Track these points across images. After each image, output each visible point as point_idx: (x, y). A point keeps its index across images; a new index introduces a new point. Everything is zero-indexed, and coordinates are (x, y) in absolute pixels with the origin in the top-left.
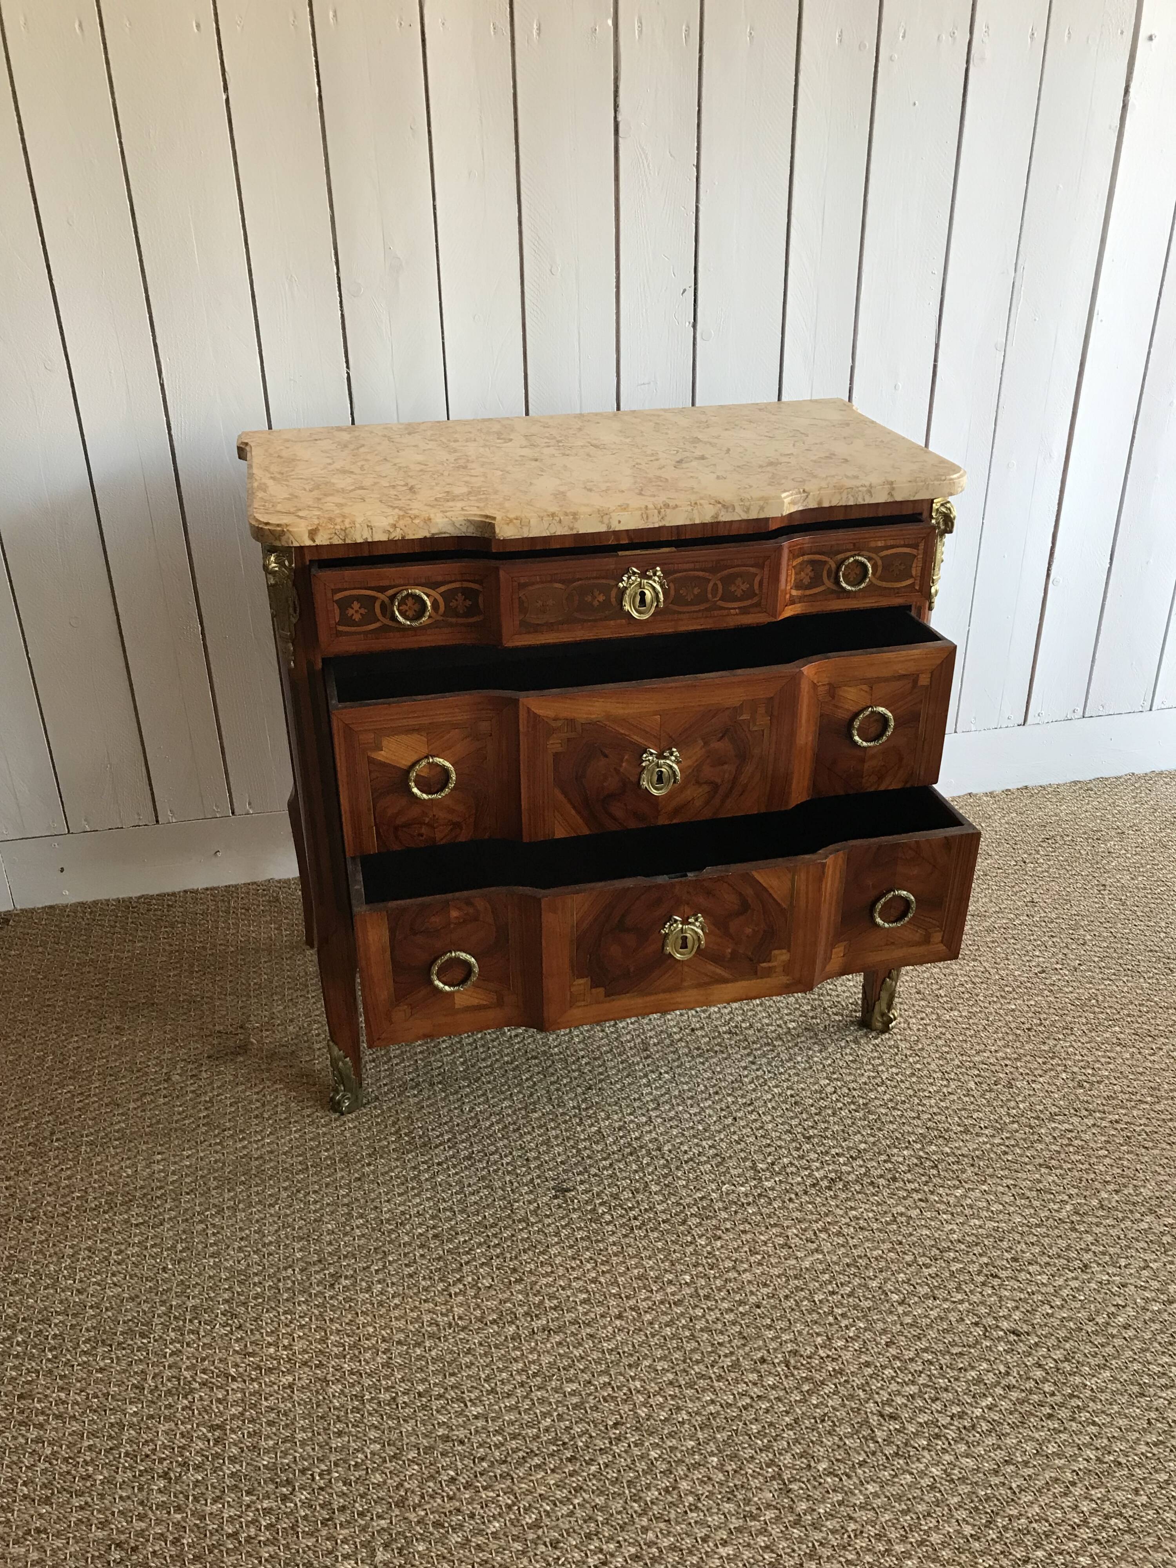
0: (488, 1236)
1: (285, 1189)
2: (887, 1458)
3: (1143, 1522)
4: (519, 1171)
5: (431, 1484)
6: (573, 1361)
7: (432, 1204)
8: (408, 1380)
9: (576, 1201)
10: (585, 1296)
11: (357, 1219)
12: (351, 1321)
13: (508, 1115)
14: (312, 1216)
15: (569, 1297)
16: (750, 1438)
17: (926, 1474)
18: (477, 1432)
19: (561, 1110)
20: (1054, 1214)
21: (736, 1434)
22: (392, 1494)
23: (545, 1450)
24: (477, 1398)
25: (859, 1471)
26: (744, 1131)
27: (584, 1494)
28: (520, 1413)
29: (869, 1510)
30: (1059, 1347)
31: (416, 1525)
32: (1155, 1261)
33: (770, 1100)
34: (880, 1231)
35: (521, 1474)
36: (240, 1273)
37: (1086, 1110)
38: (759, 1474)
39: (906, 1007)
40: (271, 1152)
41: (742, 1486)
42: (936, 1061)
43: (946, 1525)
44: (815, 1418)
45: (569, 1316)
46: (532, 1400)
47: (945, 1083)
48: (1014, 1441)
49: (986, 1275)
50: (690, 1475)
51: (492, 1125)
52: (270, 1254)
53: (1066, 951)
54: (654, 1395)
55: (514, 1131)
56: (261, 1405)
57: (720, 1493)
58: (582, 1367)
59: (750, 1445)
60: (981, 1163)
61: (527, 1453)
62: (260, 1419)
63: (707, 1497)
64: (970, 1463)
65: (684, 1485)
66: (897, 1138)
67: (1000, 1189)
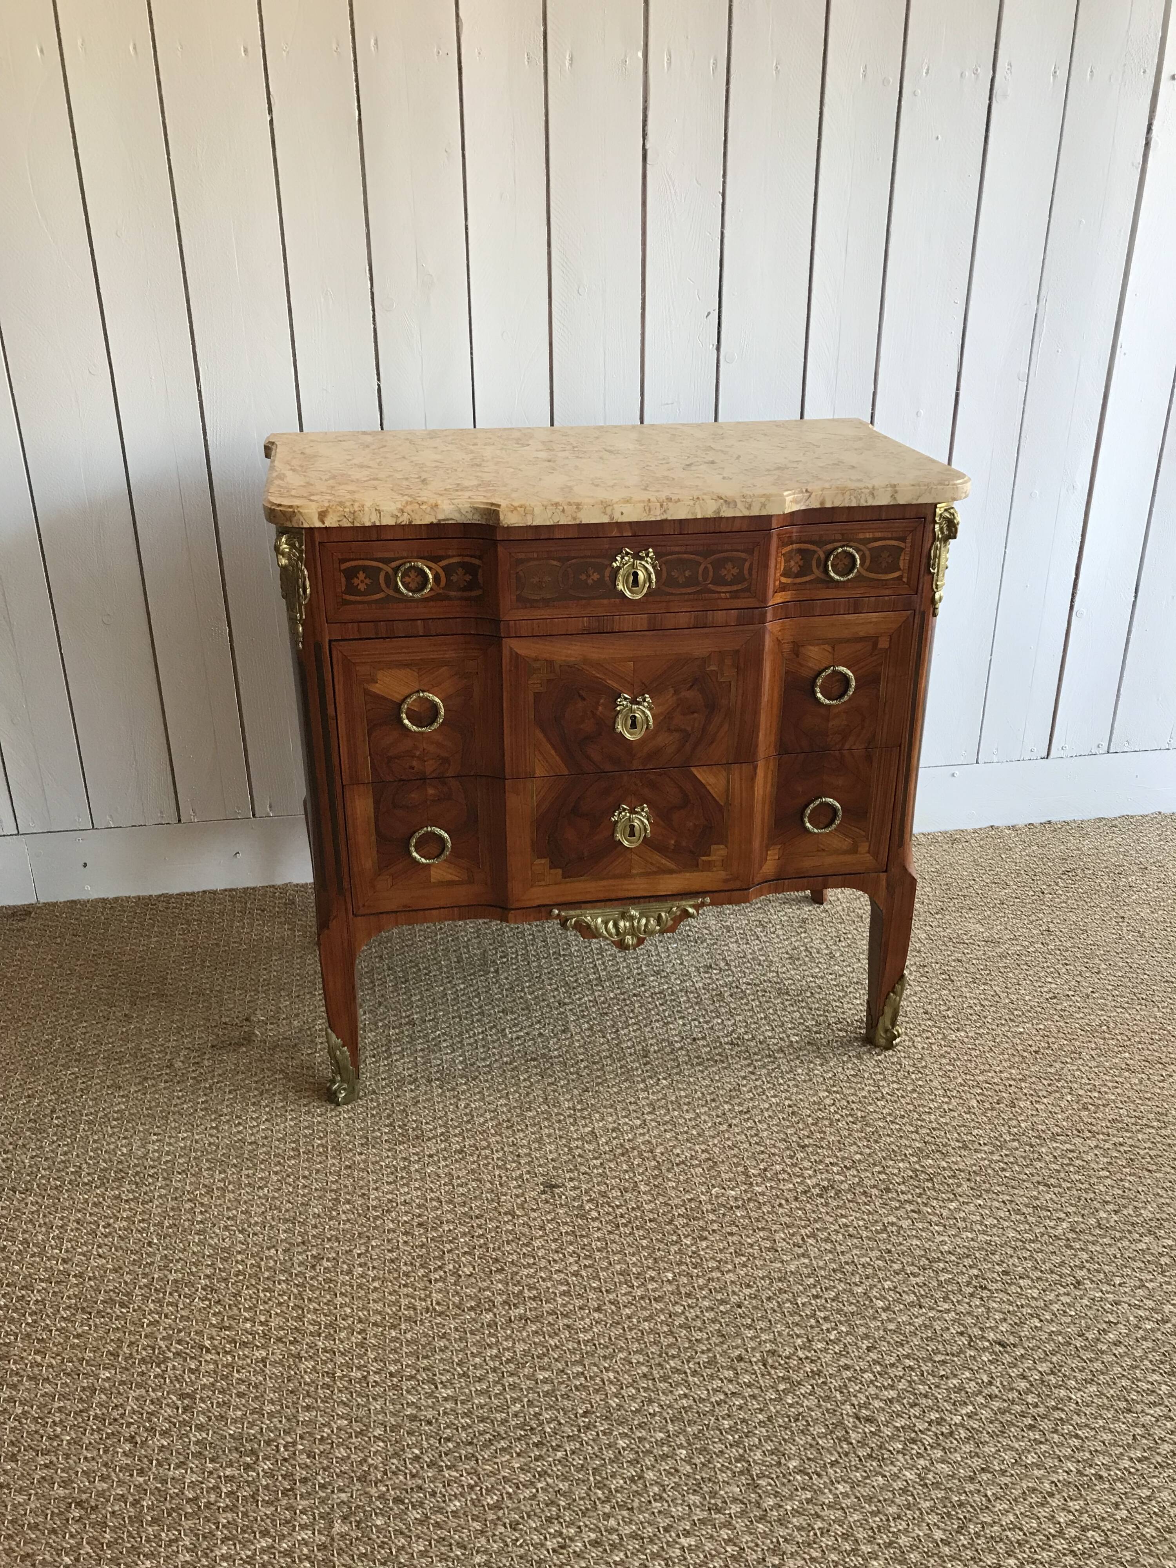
0: (473, 1226)
1: (276, 1173)
2: (860, 1460)
3: (1121, 1536)
4: (509, 1166)
5: (395, 1461)
6: (548, 1350)
7: (419, 1193)
8: (381, 1361)
9: (563, 1197)
10: (565, 1288)
11: (344, 1204)
12: (329, 1301)
13: (503, 1112)
14: (300, 1200)
15: (548, 1288)
16: (721, 1433)
17: (899, 1477)
18: (445, 1413)
19: (556, 1110)
20: (1049, 1230)
21: (707, 1429)
22: (355, 1469)
23: (511, 1434)
24: (448, 1381)
25: (830, 1471)
26: (739, 1138)
27: (548, 1479)
28: (490, 1398)
29: (838, 1509)
30: (1046, 1360)
31: (376, 1500)
32: (1151, 1281)
33: (767, 1110)
34: (869, 1238)
35: (486, 1456)
36: (224, 1250)
37: (1090, 1132)
38: (727, 1468)
39: (912, 1026)
40: (266, 1138)
41: (710, 1480)
42: (939, 1079)
43: (916, 1528)
44: (788, 1417)
45: (547, 1307)
46: (503, 1385)
47: (946, 1100)
48: (993, 1450)
49: (976, 1287)
50: (658, 1466)
51: (486, 1121)
52: (255, 1234)
53: (1079, 979)
54: (627, 1387)
55: (507, 1128)
56: (232, 1376)
57: (687, 1484)
58: (556, 1356)
59: (720, 1440)
60: (978, 1179)
61: (494, 1436)
62: (229, 1389)
63: (672, 1488)
64: (945, 1468)
65: (650, 1475)
66: (893, 1151)
67: (996, 1204)
